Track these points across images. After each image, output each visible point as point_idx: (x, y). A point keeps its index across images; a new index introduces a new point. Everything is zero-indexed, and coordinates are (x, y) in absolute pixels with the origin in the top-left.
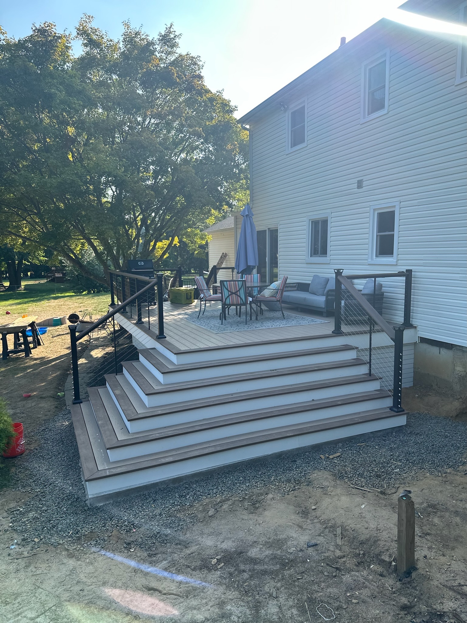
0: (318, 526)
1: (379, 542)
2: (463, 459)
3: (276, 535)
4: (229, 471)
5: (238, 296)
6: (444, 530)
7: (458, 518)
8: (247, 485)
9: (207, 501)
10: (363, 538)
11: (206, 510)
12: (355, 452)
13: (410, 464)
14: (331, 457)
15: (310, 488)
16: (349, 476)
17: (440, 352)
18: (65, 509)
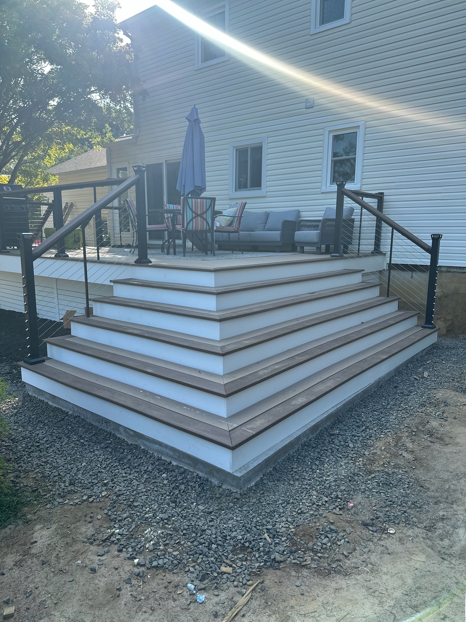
5: (204, 218)
9: (380, 444)
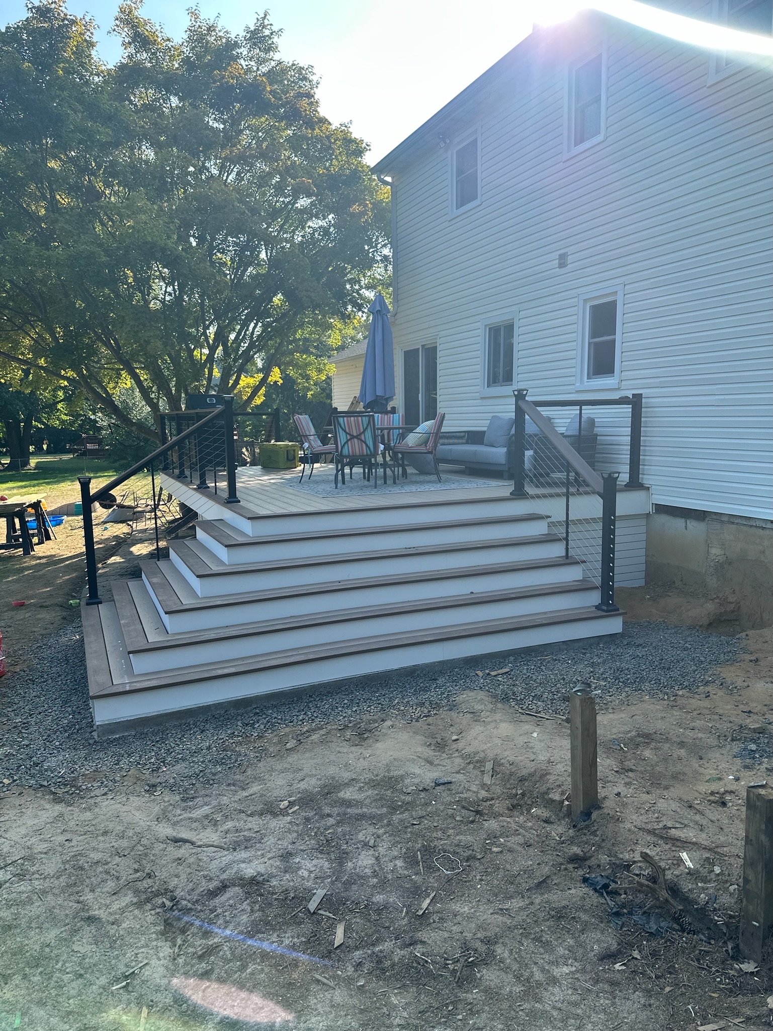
0: (458, 761)
1: (548, 777)
2: (707, 677)
3: (389, 771)
4: (329, 692)
5: (363, 441)
6: (658, 766)
7: (682, 751)
8: (354, 709)
9: (287, 730)
10: (524, 772)
11: (282, 742)
12: (533, 667)
13: (621, 684)
14: (493, 673)
15: (454, 714)
16: (519, 698)
17: (686, 527)
18: (57, 743)
